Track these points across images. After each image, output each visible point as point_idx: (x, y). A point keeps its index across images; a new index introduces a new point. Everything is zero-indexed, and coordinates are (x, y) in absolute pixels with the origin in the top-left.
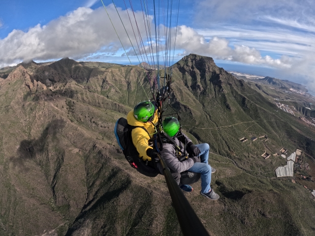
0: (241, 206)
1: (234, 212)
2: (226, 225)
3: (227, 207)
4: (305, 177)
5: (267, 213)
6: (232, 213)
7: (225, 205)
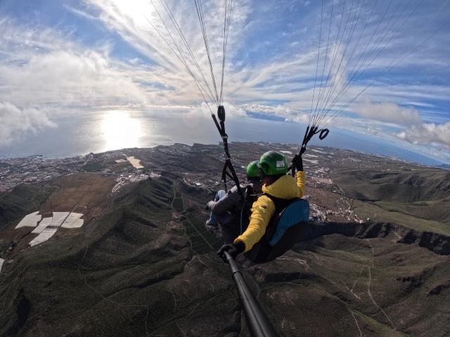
0: (38, 302)
1: (45, 310)
2: (63, 318)
3: (40, 317)
4: (10, 248)
5: (48, 280)
6: (47, 311)
7: (38, 319)
